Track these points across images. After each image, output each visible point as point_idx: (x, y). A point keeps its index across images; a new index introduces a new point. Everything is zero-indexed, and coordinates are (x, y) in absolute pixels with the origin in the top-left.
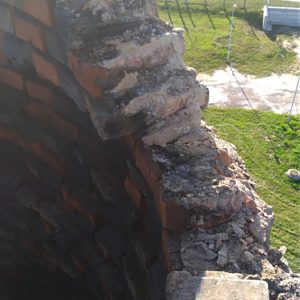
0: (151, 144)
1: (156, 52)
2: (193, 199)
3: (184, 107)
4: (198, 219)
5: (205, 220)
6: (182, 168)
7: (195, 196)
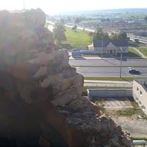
0: (56, 105)
1: (56, 58)
2: (87, 126)
3: (73, 84)
4: (91, 139)
5: (95, 139)
6: (77, 114)
7: (88, 124)
